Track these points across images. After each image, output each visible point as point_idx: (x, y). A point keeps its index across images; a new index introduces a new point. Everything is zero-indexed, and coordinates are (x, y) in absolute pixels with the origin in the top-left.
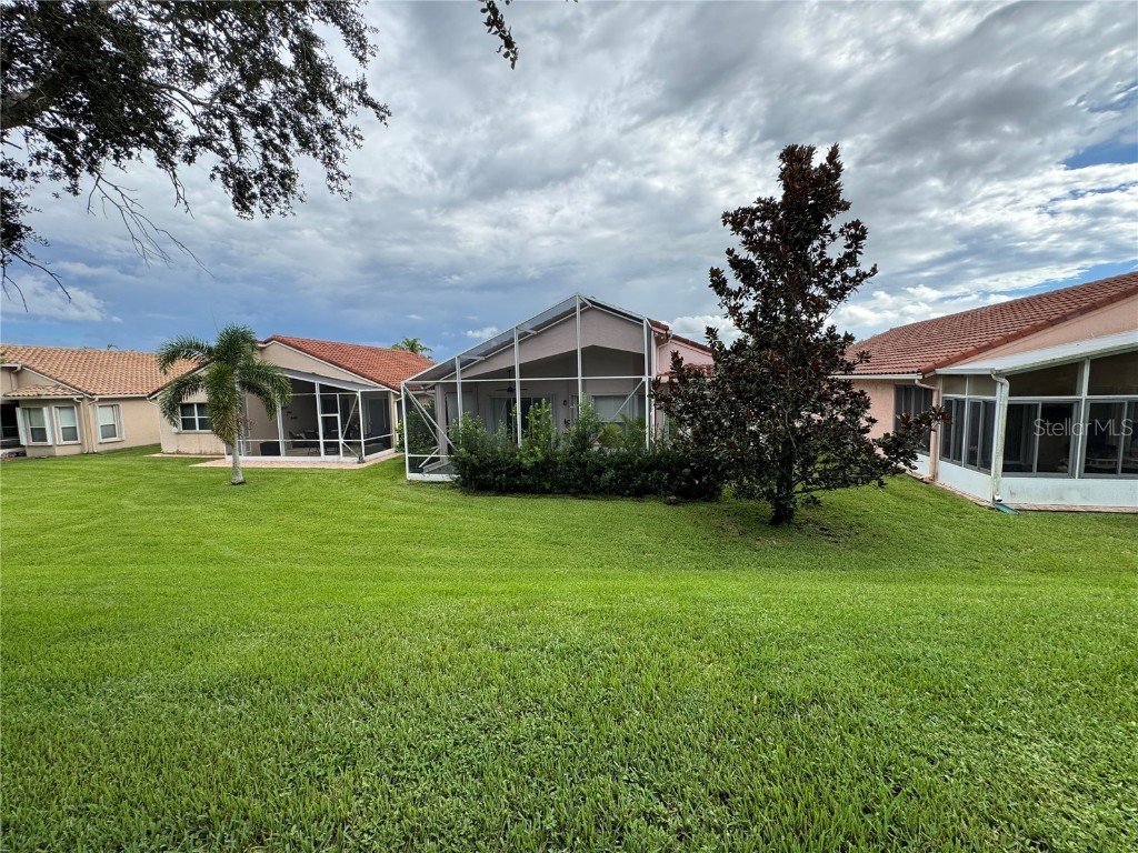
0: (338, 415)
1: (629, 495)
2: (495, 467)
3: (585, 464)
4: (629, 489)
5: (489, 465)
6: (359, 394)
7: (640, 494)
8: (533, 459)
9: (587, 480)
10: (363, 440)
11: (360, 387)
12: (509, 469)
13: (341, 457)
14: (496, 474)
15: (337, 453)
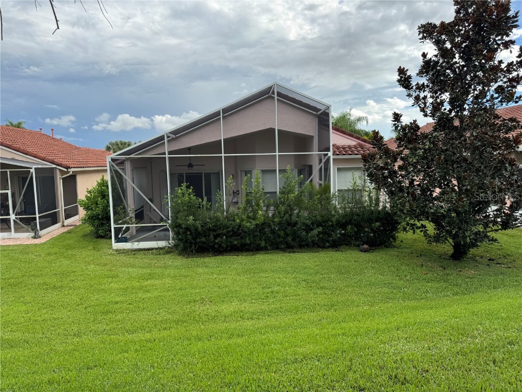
0: (9, 192)
1: (328, 247)
2: (214, 230)
3: (296, 224)
4: (328, 241)
5: (209, 229)
6: (33, 171)
7: (335, 245)
8: (254, 222)
9: (295, 236)
10: (37, 216)
11: (33, 165)
12: (228, 232)
13: (13, 234)
14: (216, 237)
15: (8, 229)
